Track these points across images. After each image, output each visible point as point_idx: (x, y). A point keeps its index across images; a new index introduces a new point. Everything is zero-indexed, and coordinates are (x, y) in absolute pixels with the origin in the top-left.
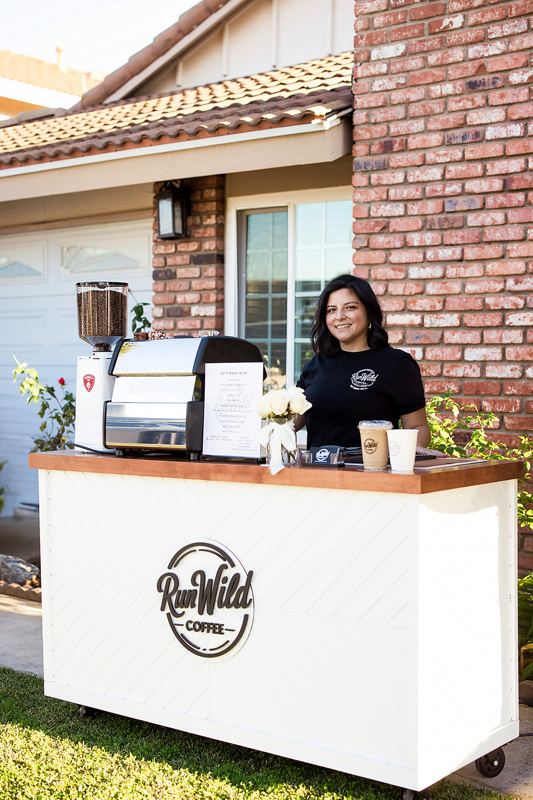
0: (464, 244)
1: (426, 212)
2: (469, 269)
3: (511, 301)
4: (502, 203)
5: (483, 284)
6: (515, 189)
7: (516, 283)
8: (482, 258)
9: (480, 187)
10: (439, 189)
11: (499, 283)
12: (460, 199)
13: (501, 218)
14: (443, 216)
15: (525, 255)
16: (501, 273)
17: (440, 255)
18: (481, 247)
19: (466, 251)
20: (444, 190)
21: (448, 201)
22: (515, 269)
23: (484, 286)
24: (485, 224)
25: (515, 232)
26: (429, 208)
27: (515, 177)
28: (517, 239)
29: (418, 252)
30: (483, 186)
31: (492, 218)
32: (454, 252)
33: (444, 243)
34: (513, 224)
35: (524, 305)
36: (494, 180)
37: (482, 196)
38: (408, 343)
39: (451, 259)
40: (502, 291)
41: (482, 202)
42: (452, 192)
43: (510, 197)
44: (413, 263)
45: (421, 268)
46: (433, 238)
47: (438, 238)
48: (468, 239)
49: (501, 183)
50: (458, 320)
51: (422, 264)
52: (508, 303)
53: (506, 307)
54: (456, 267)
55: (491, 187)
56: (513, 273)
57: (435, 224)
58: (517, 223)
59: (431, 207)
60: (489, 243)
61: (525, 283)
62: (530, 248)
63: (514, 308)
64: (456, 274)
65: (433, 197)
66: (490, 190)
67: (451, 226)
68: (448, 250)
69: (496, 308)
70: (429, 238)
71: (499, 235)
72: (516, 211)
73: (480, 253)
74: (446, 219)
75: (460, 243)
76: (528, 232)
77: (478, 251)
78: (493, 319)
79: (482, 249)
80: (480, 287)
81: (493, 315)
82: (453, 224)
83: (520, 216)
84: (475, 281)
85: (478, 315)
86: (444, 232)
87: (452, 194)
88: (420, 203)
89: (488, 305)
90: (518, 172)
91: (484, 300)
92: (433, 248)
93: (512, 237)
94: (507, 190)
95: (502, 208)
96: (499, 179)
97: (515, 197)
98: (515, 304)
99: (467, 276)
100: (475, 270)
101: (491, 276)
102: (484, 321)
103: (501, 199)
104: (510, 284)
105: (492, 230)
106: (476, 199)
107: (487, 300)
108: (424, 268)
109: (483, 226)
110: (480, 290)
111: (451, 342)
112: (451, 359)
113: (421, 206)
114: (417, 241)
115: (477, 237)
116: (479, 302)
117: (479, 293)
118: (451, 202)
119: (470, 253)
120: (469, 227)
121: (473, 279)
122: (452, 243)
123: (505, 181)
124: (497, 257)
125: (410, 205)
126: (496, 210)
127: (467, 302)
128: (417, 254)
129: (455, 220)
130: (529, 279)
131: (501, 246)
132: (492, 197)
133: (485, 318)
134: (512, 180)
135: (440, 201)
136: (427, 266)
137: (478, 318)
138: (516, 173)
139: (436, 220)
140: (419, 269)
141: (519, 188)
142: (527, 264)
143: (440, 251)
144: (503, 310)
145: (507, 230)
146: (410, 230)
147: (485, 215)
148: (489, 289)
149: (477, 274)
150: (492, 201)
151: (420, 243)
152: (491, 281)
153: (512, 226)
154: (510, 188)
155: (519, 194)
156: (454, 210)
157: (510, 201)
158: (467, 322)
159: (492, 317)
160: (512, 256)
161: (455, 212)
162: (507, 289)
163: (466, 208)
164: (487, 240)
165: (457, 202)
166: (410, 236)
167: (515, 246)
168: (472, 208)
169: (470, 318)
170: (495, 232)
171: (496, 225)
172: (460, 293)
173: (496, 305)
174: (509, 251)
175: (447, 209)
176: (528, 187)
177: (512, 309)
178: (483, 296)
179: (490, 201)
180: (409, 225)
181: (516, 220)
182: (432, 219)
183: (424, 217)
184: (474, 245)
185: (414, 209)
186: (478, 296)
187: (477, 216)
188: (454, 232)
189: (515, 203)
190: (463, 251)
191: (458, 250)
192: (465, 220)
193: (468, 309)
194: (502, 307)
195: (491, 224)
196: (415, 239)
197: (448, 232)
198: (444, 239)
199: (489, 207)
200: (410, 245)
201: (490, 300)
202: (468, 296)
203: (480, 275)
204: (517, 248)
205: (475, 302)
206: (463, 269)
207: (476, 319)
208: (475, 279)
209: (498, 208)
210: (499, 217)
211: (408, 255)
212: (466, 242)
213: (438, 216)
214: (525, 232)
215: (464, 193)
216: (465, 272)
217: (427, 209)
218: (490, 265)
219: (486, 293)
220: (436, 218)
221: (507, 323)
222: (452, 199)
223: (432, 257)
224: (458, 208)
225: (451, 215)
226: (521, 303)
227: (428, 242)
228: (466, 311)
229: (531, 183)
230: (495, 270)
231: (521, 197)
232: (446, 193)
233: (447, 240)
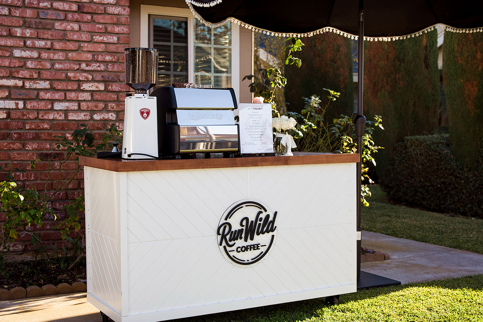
0: (52, 39)
1: (25, 16)
2: (56, 55)
3: (84, 76)
4: (77, 18)
5: (66, 65)
6: (86, 11)
7: (87, 65)
8: (65, 49)
9: (63, 7)
10: (35, 3)
11: (76, 65)
12: (50, 12)
13: (77, 27)
14: (38, 20)
15: (92, 51)
16: (77, 59)
17: (36, 44)
18: (64, 42)
19: (55, 44)
20: (39, 4)
21: (42, 12)
22: (86, 58)
23: (67, 66)
24: (67, 29)
25: (86, 37)
26: (28, 13)
27: (86, 5)
28: (87, 41)
29: (19, 40)
30: (65, 6)
31: (71, 26)
32: (46, 44)
33: (39, 37)
34: (84, 31)
35: (92, 79)
36: (72, 4)
37: (64, 12)
38: (13, 97)
39: (45, 47)
40: (78, 69)
41: (65, 16)
42: (44, 6)
43: (83, 16)
44: (16, 47)
45: (23, 51)
46: (31, 33)
47: (35, 33)
48: (55, 36)
49: (77, 7)
50: (49, 85)
51: (23, 48)
52: (82, 77)
53: (81, 79)
54: (48, 53)
55: (70, 8)
56: (85, 60)
57: (32, 24)
58: (87, 32)
59: (29, 13)
60: (69, 40)
61: (92, 66)
62: (95, 47)
63: (86, 80)
64: (48, 57)
65: (31, 8)
66: (70, 10)
67: (44, 27)
68: (42, 42)
69: (75, 79)
70: (28, 33)
71: (76, 37)
72: (86, 25)
73: (64, 46)
74: (41, 23)
75: (50, 38)
76: (94, 37)
77: (63, 45)
78: (73, 86)
79: (66, 43)
80: (64, 66)
81: (72, 83)
82: (45, 26)
83: (89, 27)
84: (61, 62)
85: (63, 83)
86: (38, 30)
87: (44, 8)
88: (20, 10)
89: (69, 77)
90: (87, 3)
91: (67, 74)
92: (31, 39)
93: (84, 39)
94: (80, 11)
95: (77, 21)
96: (76, 4)
97: (86, 17)
98: (87, 78)
99: (55, 59)
100: (59, 56)
101: (71, 60)
102: (67, 87)
103: (76, 16)
104: (83, 66)
105: (71, 33)
106: (60, 13)
107: (69, 74)
108: (25, 51)
109: (65, 30)
110: (64, 68)
111: (44, 98)
112: (45, 109)
113: (21, 11)
114: (19, 33)
115: (61, 36)
116: (64, 75)
117: (63, 70)
118: (43, 12)
119: (57, 46)
120: (55, 29)
121: (58, 61)
122: (44, 38)
123: (78, 6)
124: (75, 49)
125: (13, 10)
126: (73, 22)
127: (55, 74)
128: (19, 42)
129: (47, 24)
130: (95, 64)
131: (77, 43)
132: (71, 14)
133: (68, 85)
134: (84, 7)
135: (35, 10)
136: (27, 50)
137: (63, 85)
138: (86, 2)
139: (33, 22)
140: (21, 52)
141: (88, 12)
142: (93, 56)
143: (36, 42)
144: (79, 81)
145: (81, 35)
146: (14, 25)
147: (67, 24)
148: (70, 68)
149: (61, 58)
150: (71, 17)
151: (22, 35)
152: (71, 63)
153: (83, 32)
154: (83, 11)
155: (88, 15)
156: (46, 18)
157: (83, 18)
158: (55, 86)
159: (72, 84)
160: (84, 50)
161: (45, 19)
162: (81, 69)
163: (54, 18)
164: (68, 39)
165: (48, 13)
166: (14, 30)
167: (86, 45)
168: (58, 18)
169: (57, 84)
170: (73, 35)
171: (73, 31)
172: (50, 69)
173: (74, 77)
174: (82, 47)
175: (41, 17)
176: (94, 12)
177: (85, 81)
178: (66, 72)
179: (70, 16)
180: (13, 22)
181: (86, 30)
182: (30, 21)
183: (23, 19)
184: (59, 41)
185: (17, 13)
186: (62, 71)
187: (62, 24)
188: (45, 32)
189: (86, 20)
190: (52, 44)
191: (49, 43)
192: (53, 25)
193: (56, 79)
194: (79, 79)
195: (70, 30)
196: (18, 32)
197: (42, 31)
198: (39, 35)
199: (69, 20)
200: (14, 35)
201: (71, 75)
202: (55, 71)
203: (63, 59)
204: (87, 46)
205: (61, 75)
206: (53, 55)
207: (61, 85)
208: (60, 61)
209: (75, 21)
210: (76, 27)
211: (12, 42)
212: (54, 38)
213: (35, 20)
214: (92, 37)
215: (52, 8)
216: (54, 56)
217: (26, 14)
218: (71, 54)
219: (68, 70)
220: (33, 21)
221: (82, 88)
222: (44, 11)
223: (31, 44)
224: (48, 17)
225: (43, 21)
226: (90, 77)
227: (28, 35)
228: (54, 80)
229: (95, 10)
230: (73, 57)
231: (89, 17)
232: (40, 6)
233: (41, 36)
